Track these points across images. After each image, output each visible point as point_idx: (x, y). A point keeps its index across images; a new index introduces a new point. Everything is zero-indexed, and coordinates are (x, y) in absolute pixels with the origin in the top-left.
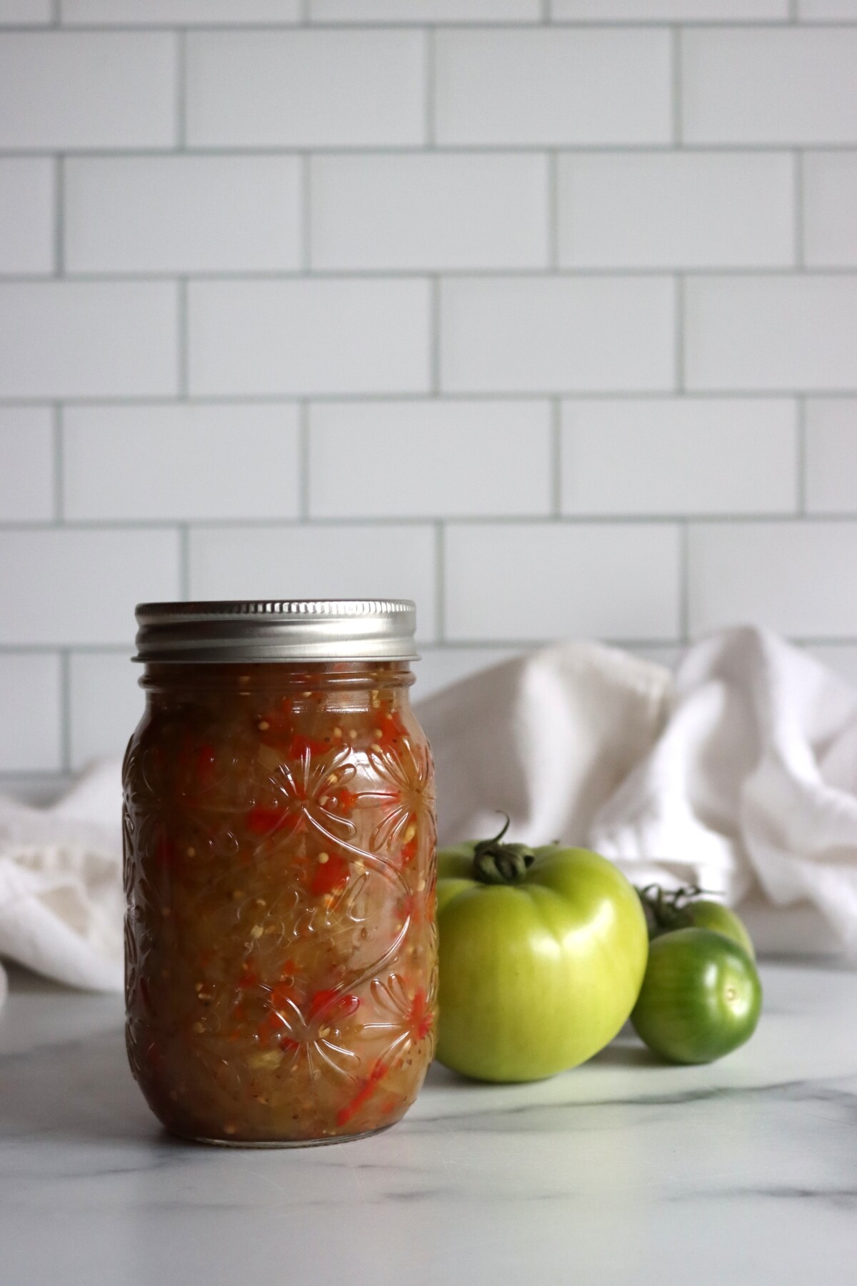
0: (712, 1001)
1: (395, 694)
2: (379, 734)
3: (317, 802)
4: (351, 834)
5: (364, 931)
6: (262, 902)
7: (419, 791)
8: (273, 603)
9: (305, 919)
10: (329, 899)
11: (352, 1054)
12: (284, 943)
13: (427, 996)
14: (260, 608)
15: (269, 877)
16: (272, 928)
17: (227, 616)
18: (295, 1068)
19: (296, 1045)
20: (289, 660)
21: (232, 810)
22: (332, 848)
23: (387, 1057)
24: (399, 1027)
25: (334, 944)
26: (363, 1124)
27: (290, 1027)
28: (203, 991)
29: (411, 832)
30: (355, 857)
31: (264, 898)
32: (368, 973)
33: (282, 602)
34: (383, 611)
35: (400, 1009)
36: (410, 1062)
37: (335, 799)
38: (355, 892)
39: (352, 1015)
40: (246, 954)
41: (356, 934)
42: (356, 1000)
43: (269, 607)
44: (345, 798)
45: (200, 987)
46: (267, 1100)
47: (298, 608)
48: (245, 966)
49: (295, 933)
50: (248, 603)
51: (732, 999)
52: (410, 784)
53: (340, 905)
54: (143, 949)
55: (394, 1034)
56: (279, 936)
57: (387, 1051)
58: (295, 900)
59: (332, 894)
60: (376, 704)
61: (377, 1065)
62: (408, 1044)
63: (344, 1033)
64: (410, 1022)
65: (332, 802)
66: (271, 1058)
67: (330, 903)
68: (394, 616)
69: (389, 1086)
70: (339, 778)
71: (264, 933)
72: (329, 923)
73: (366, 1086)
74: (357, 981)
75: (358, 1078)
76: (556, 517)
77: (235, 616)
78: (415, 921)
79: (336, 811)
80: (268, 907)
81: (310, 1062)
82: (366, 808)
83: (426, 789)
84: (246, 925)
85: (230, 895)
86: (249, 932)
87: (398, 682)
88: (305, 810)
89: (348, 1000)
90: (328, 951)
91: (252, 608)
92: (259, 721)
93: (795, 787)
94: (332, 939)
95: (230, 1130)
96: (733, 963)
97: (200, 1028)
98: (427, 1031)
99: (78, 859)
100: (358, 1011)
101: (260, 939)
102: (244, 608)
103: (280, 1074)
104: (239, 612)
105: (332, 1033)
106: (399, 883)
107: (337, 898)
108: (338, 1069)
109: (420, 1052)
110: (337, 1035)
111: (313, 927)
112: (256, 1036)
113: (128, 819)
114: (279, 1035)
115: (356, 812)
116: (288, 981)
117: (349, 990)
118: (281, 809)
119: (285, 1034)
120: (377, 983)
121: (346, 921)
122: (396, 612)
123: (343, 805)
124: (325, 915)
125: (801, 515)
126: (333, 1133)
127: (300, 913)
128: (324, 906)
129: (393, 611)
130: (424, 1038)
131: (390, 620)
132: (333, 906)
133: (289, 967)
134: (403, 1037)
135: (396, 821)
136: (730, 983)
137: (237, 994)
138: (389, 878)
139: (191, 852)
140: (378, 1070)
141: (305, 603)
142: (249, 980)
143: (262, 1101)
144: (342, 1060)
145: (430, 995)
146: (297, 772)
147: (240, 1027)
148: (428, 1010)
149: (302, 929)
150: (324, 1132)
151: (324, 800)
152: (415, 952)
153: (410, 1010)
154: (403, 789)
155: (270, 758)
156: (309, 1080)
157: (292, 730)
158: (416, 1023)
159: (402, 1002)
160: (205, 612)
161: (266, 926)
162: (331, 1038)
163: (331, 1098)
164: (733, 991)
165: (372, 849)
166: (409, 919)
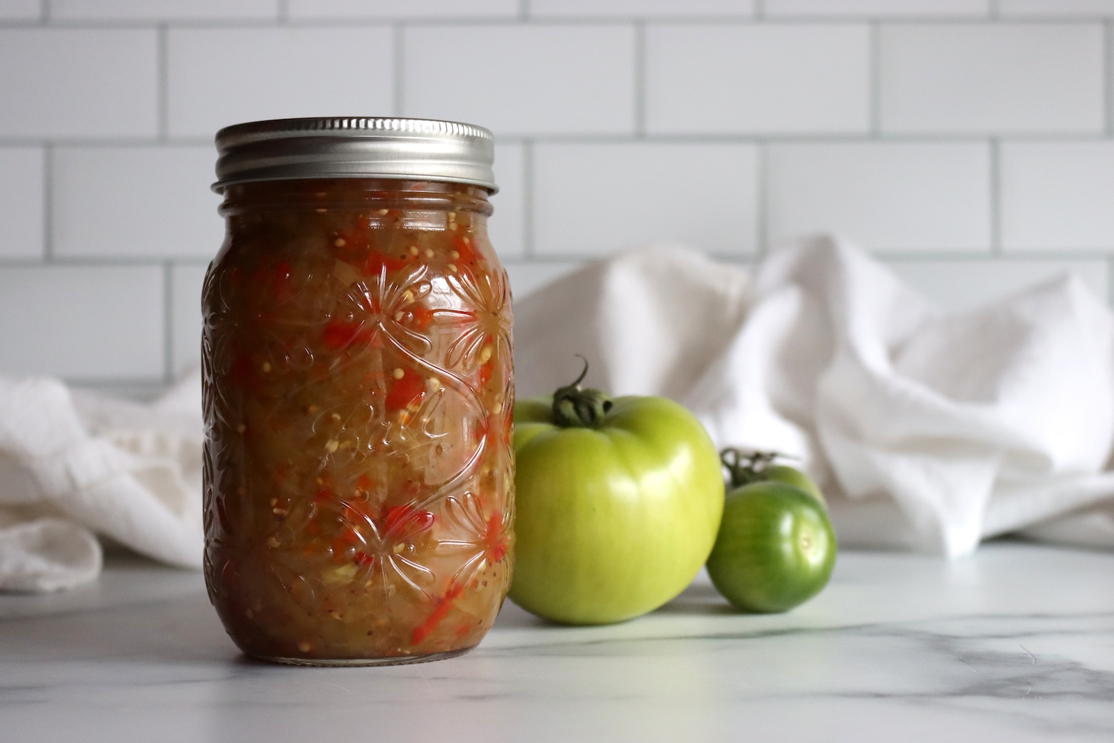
0: (787, 548)
1: (472, 219)
2: (456, 255)
3: (393, 318)
4: (427, 350)
5: (439, 448)
6: (337, 417)
7: (495, 314)
8: (350, 119)
9: (381, 433)
10: (404, 414)
11: (427, 570)
12: (359, 456)
13: (502, 517)
14: (337, 124)
15: (344, 391)
16: (347, 444)
17: (303, 133)
18: (369, 583)
19: (369, 559)
20: (365, 176)
21: (307, 324)
22: (408, 365)
23: (462, 574)
24: (475, 545)
25: (409, 460)
26: (438, 643)
27: (365, 542)
28: (278, 506)
29: (487, 354)
30: (432, 374)
31: (339, 411)
32: (443, 490)
33: (359, 119)
34: (460, 134)
35: (476, 528)
36: (485, 584)
37: (411, 315)
38: (430, 408)
39: (428, 530)
40: (321, 467)
41: (432, 451)
42: (431, 516)
43: (345, 124)
44: (422, 315)
45: (274, 502)
46: (341, 616)
47: (375, 124)
48: (320, 481)
49: (370, 446)
50: (324, 120)
51: (806, 548)
52: (487, 305)
53: (414, 421)
54: (219, 468)
55: (468, 553)
56: (353, 450)
57: (462, 570)
58: (370, 414)
59: (407, 410)
60: (453, 227)
61: (452, 582)
62: (483, 564)
63: (418, 549)
64: (486, 542)
65: (408, 317)
66: (345, 573)
67: (405, 418)
68: (471, 139)
69: (463, 605)
70: (415, 294)
71: (338, 448)
72: (403, 438)
73: (441, 605)
74: (433, 497)
75: (433, 595)
76: (640, 136)
77: (311, 133)
78: (491, 442)
79: (413, 326)
80: (343, 421)
81: (385, 578)
82: (443, 324)
83: (501, 312)
84: (321, 439)
85: (305, 410)
86: (323, 446)
87: (474, 207)
88: (381, 324)
89: (422, 517)
90: (404, 467)
91: (329, 125)
92: (336, 238)
93: (870, 379)
94: (407, 455)
95: (305, 648)
96: (809, 514)
97: (274, 542)
98: (503, 553)
99: (174, 444)
100: (432, 527)
101: (335, 454)
102: (321, 125)
103: (354, 589)
104: (315, 128)
105: (407, 548)
106: (475, 402)
107: (412, 414)
108: (413, 584)
109: (495, 575)
110: (412, 551)
111: (387, 440)
112: (331, 550)
113: (206, 341)
114: (353, 549)
115: (433, 329)
116: (363, 496)
117: (425, 505)
118: (357, 323)
119: (360, 549)
120: (452, 500)
121: (422, 437)
122: (473, 136)
123: (419, 322)
124: (400, 430)
125: (875, 136)
126: (408, 652)
127: (376, 428)
128: (399, 421)
129: (471, 134)
130: (500, 562)
131: (468, 143)
132: (407, 422)
133: (365, 481)
134: (477, 557)
135: (471, 340)
136: (805, 532)
137: (311, 509)
138: (466, 397)
139: (267, 367)
140: (452, 588)
141: (382, 120)
142: (324, 495)
143: (337, 616)
144: (417, 577)
145: (507, 517)
146: (374, 288)
147: (314, 541)
148: (503, 532)
149: (377, 444)
150: (399, 650)
151: (399, 316)
152: (491, 473)
153: (486, 530)
154: (478, 309)
155: (347, 273)
156: (383, 595)
157: (368, 246)
158: (491, 545)
159: (480, 523)
160: (283, 129)
161: (341, 440)
162: (406, 553)
163: (407, 615)
164: (808, 540)
165: (448, 364)
166: (485, 436)
